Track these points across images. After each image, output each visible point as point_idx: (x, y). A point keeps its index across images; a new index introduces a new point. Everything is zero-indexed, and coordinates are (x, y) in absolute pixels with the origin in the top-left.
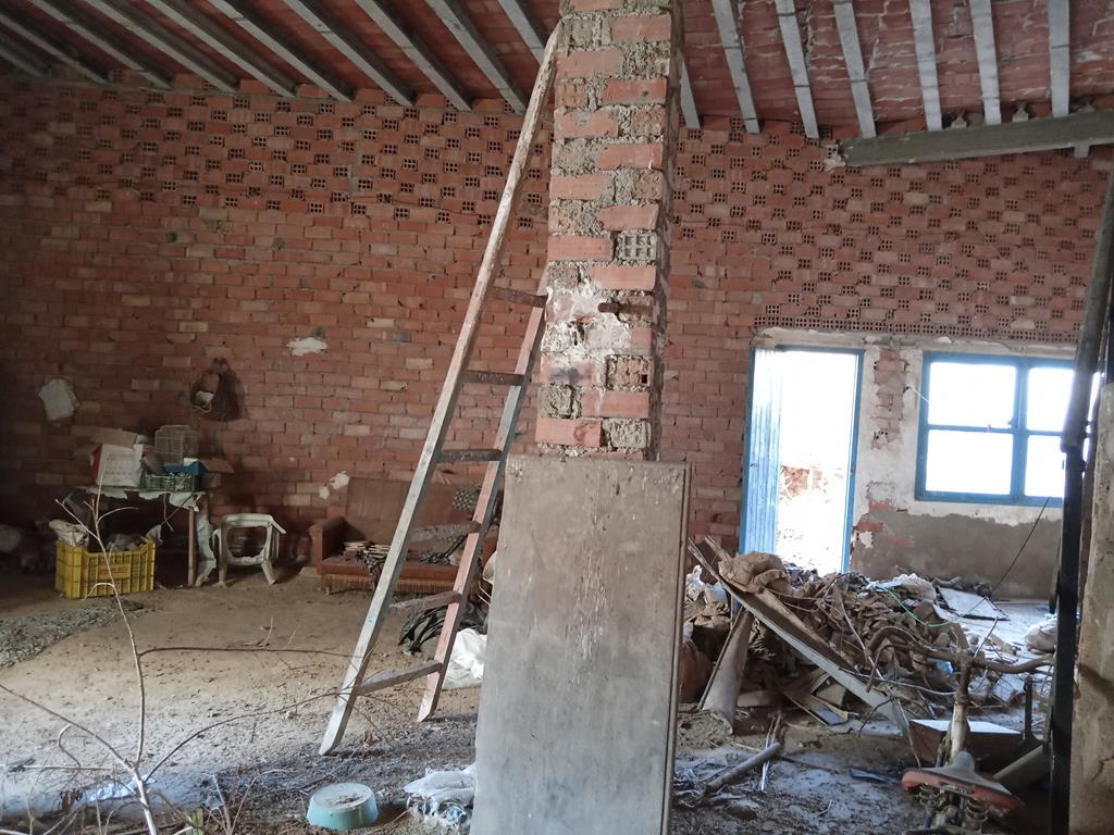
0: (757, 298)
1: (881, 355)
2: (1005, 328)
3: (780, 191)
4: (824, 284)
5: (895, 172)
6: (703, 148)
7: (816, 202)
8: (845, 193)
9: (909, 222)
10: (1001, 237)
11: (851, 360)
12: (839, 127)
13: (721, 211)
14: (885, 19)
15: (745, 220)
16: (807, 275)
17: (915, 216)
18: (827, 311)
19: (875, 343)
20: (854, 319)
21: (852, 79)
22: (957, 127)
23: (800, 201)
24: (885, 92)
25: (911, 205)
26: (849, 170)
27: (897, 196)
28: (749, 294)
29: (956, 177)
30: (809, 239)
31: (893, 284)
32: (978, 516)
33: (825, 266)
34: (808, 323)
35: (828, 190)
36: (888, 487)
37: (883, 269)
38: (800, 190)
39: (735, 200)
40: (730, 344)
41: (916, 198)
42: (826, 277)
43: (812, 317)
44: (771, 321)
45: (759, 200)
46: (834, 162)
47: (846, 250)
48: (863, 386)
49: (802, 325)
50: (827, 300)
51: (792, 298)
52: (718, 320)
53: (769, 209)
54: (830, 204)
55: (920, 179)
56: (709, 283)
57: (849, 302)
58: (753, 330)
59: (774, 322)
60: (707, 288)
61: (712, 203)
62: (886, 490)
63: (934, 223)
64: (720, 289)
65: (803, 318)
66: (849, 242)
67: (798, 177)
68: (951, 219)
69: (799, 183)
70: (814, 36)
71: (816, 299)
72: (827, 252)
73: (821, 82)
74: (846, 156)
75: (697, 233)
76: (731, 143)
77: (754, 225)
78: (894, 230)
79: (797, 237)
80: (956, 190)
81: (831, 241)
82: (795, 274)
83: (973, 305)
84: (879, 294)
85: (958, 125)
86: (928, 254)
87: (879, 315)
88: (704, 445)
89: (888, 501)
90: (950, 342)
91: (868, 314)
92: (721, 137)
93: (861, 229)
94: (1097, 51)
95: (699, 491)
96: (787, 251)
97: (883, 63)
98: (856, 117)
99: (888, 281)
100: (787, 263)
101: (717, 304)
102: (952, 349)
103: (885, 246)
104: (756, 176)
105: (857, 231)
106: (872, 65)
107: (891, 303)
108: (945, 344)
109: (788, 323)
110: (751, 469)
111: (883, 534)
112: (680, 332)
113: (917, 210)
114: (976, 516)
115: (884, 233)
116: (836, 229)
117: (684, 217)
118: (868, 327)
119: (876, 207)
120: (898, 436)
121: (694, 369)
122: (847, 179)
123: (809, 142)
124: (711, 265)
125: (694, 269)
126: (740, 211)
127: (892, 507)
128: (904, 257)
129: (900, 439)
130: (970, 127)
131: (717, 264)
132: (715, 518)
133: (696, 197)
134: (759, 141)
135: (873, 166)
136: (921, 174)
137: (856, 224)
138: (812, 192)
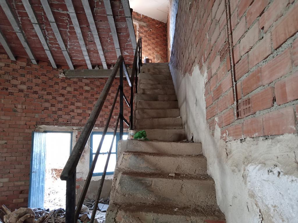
0: (37, 116)
1: (78, 133)
2: (113, 125)
3: (45, 83)
4: (60, 112)
5: (80, 80)
6: (17, 67)
7: (56, 87)
8: (66, 85)
9: (85, 94)
10: (110, 100)
11: (69, 135)
12: (63, 66)
13: (24, 87)
14: (69, 32)
15: (32, 91)
16: (54, 109)
17: (86, 93)
18: (61, 120)
19: (76, 130)
20: (69, 122)
21: (62, 50)
22: (97, 69)
23: (51, 86)
24: (75, 56)
25: (85, 90)
26: (67, 78)
27: (81, 87)
28: (34, 114)
29: (98, 83)
30: (54, 98)
31: (81, 112)
32: (108, 179)
33: (59, 106)
34: (54, 124)
35: (60, 84)
36: (81, 174)
37: (78, 108)
38: (51, 83)
39: (29, 84)
40: (27, 131)
41: (87, 88)
42: (60, 110)
43: (56, 122)
44: (42, 123)
45: (37, 85)
46: (62, 76)
47: (66, 102)
48: (73, 143)
49: (53, 124)
50: (61, 116)
51: (49, 116)
52: (22, 123)
53: (41, 88)
54: (61, 88)
55: (88, 83)
56: (19, 110)
57: (67, 117)
58: (36, 126)
59: (43, 123)
60: (18, 112)
61: (20, 85)
62: (81, 175)
63: (92, 95)
64: (23, 112)
65: (53, 122)
66: (67, 99)
67: (50, 79)
68: (97, 95)
69: (51, 81)
70: (48, 34)
71: (57, 116)
72: (60, 102)
73: (54, 50)
74: (66, 74)
75: (15, 94)
76: (27, 66)
77: (36, 93)
78: (81, 97)
79: (50, 97)
80: (98, 87)
81: (61, 99)
82: (50, 108)
83: (104, 118)
84: (77, 115)
85: (96, 68)
86: (91, 104)
87: (77, 121)
88: (17, 166)
89: (81, 178)
90: (98, 129)
91: (74, 121)
92: (24, 64)
93: (71, 96)
94: (127, 52)
95: (15, 183)
96: (47, 101)
97: (72, 47)
98: (67, 63)
99: (80, 111)
100: (47, 105)
101: (22, 117)
102: (98, 131)
103: (78, 101)
104: (36, 77)
105: (69, 96)
106: (69, 47)
107: (81, 118)
108: (97, 129)
109: (48, 124)
110: (33, 174)
111: (80, 189)
112: (8, 127)
113: (87, 91)
114: (107, 179)
115: (78, 97)
116: (63, 95)
117: (9, 88)
118: (74, 125)
119: (75, 90)
120: (84, 157)
121: (13, 140)
122: (66, 81)
123: (53, 69)
124: (20, 105)
125: (13, 105)
126: (31, 88)
127: (83, 180)
128: (84, 104)
129: (84, 158)
130: (100, 69)
131: (22, 104)
132: (21, 192)
133: (14, 82)
134: (37, 67)
135: (74, 78)
136: (88, 81)
137: (69, 94)
138: (55, 84)
